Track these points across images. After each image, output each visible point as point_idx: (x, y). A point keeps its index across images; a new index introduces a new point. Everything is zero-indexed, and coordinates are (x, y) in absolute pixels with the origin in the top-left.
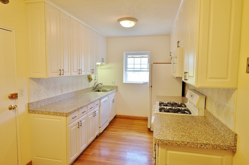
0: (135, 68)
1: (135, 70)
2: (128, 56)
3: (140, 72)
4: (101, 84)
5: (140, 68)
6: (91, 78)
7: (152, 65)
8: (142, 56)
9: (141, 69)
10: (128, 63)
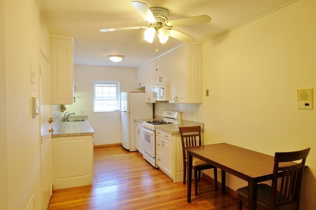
0: (104, 97)
1: (104, 98)
2: (96, 85)
3: (109, 101)
4: (73, 114)
5: (108, 96)
6: (65, 108)
7: (129, 94)
8: (110, 85)
9: (110, 97)
10: (96, 92)
